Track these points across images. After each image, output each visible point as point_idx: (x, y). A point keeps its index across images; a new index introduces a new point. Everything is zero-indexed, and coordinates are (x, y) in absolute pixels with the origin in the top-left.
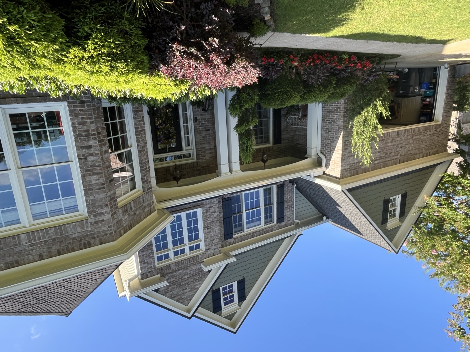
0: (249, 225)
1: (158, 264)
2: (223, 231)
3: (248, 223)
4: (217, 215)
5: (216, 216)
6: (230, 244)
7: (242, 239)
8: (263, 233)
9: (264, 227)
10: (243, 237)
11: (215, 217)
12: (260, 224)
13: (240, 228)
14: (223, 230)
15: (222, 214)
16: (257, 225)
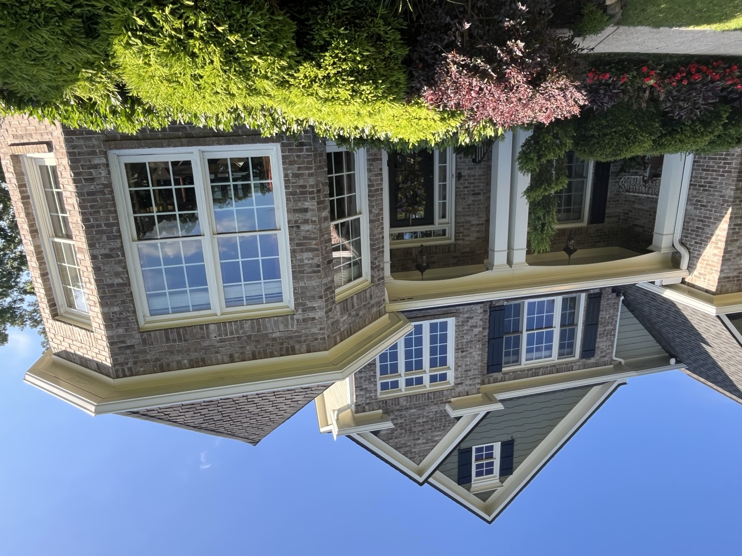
0: (530, 355)
1: (381, 394)
2: (486, 359)
3: (529, 351)
4: (479, 332)
5: (477, 333)
6: (496, 381)
7: (516, 375)
8: (555, 370)
9: (557, 361)
10: (519, 373)
11: (476, 335)
12: (551, 356)
13: (515, 358)
14: (486, 356)
15: (487, 331)
16: (545, 357)
